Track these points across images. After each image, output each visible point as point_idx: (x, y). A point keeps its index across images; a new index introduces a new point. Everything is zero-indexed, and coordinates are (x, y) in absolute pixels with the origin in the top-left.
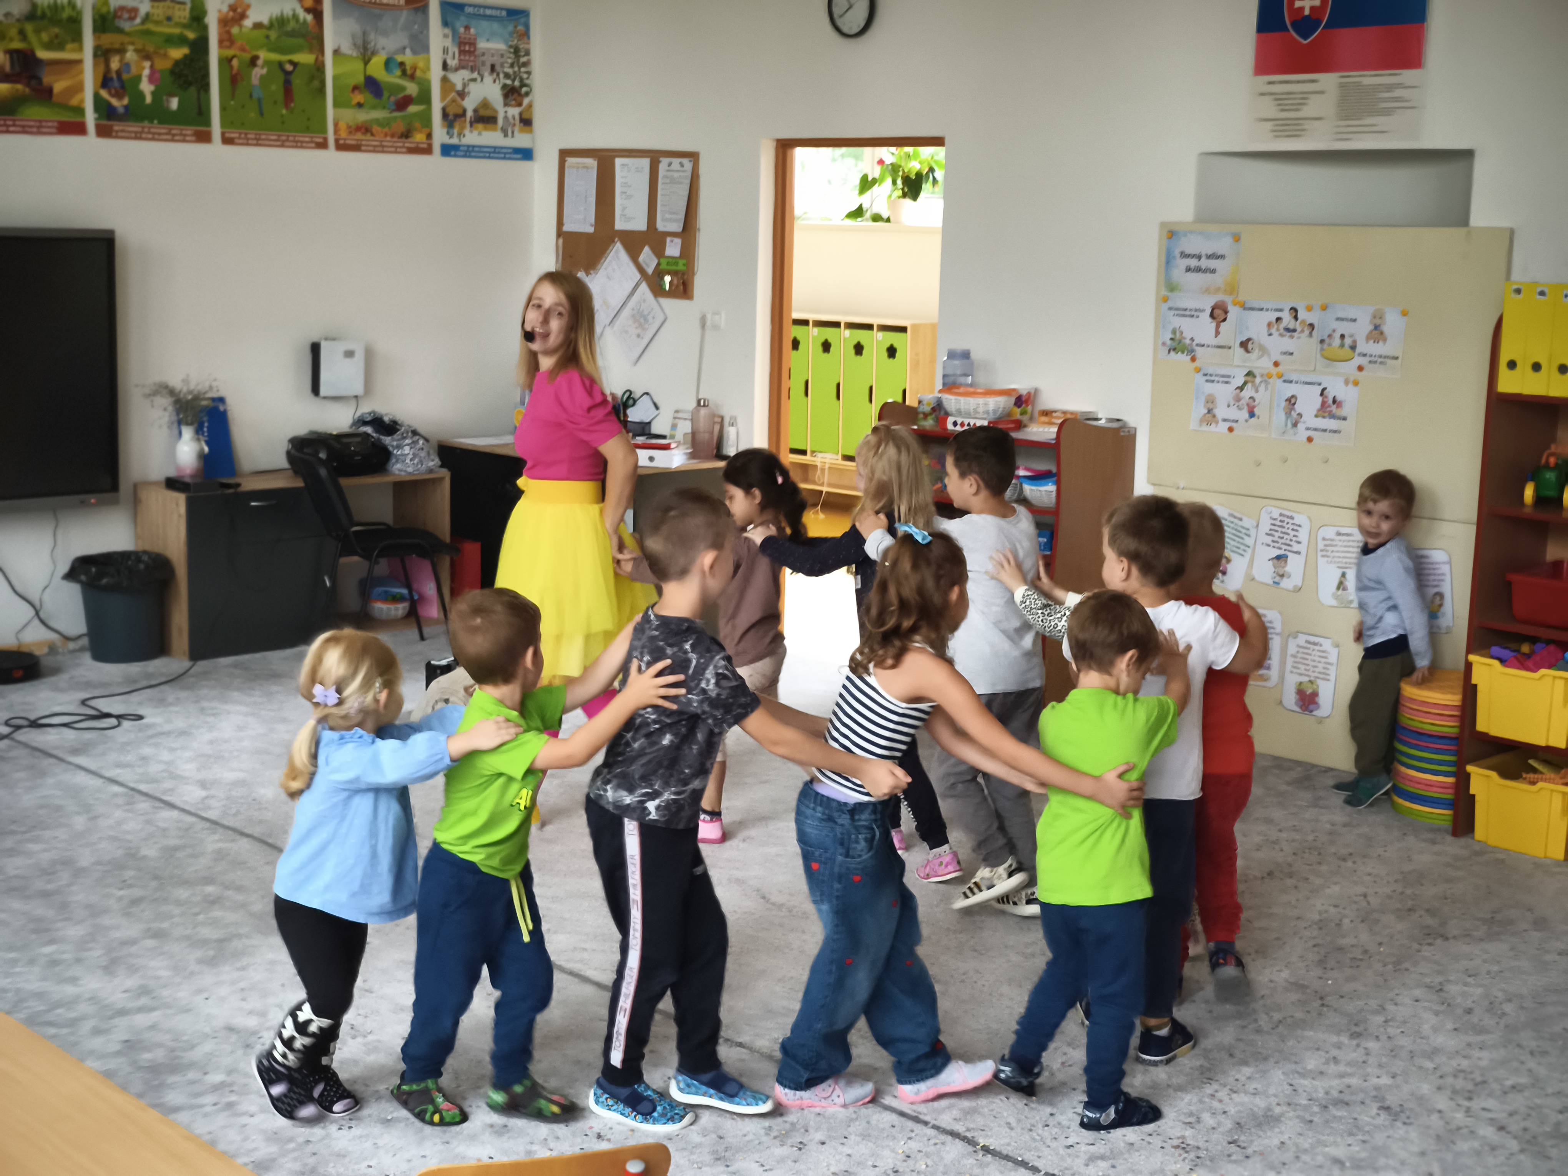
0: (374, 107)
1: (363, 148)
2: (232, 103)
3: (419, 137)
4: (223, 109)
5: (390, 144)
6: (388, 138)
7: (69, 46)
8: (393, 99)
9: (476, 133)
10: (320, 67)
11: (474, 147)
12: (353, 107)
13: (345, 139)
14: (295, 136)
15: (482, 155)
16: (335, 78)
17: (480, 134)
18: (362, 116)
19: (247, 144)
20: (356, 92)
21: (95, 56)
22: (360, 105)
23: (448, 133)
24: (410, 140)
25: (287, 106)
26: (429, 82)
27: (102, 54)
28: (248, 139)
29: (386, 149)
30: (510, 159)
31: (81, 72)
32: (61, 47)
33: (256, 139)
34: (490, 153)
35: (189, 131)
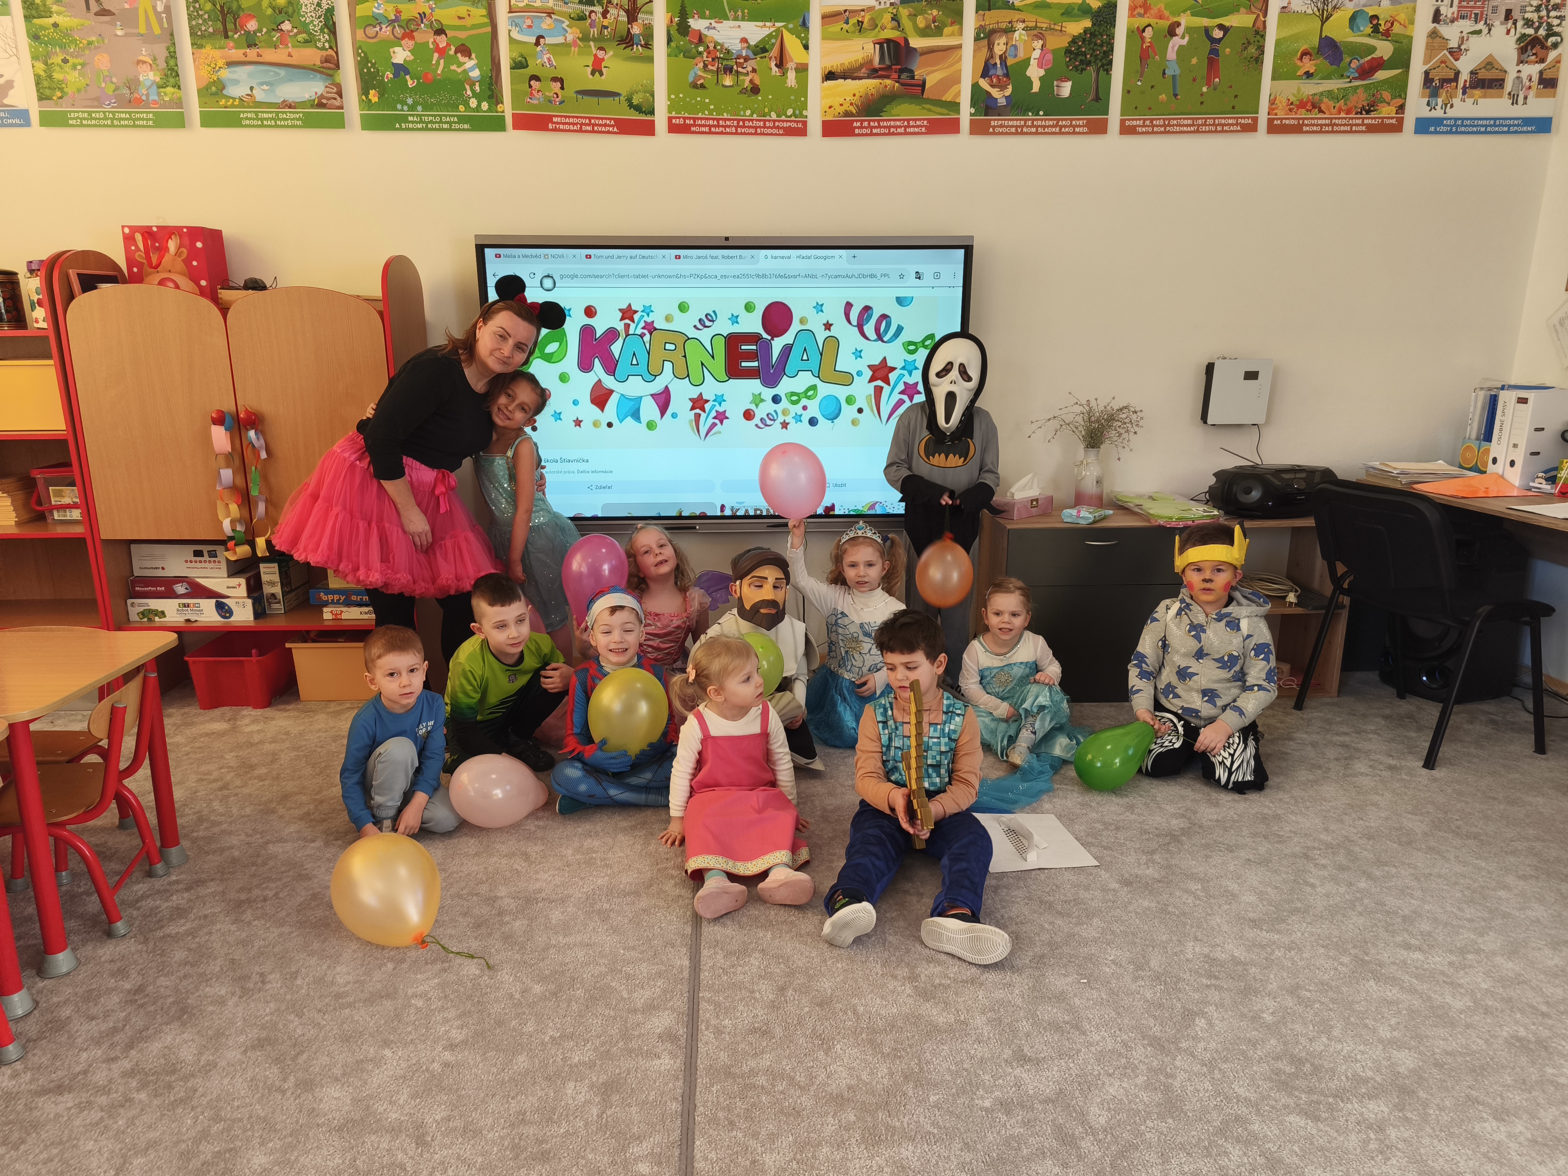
0: (1328, 77)
1: (1305, 129)
2: (1139, 83)
3: (1387, 111)
4: (1127, 91)
5: (1344, 122)
6: (1343, 115)
7: (947, 30)
8: (1354, 64)
9: (1470, 101)
10: (1259, 33)
11: (1463, 119)
12: (1300, 77)
13: (1282, 119)
14: (1214, 119)
15: (1475, 129)
16: (1278, 43)
17: (1476, 103)
18: (1310, 89)
19: (1153, 133)
20: (1306, 59)
21: (977, 39)
22: (1308, 75)
23: (1428, 104)
24: (1372, 115)
25: (1208, 84)
26: (1410, 38)
27: (986, 36)
28: (1153, 126)
29: (1335, 128)
30: (1516, 132)
31: (960, 59)
32: (938, 32)
33: (1164, 126)
34: (1486, 126)
35: (1080, 120)
